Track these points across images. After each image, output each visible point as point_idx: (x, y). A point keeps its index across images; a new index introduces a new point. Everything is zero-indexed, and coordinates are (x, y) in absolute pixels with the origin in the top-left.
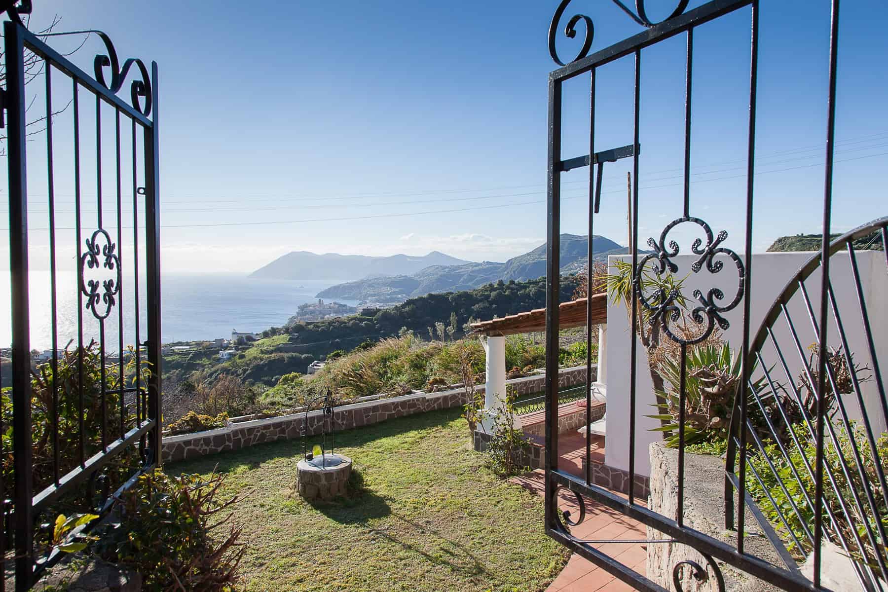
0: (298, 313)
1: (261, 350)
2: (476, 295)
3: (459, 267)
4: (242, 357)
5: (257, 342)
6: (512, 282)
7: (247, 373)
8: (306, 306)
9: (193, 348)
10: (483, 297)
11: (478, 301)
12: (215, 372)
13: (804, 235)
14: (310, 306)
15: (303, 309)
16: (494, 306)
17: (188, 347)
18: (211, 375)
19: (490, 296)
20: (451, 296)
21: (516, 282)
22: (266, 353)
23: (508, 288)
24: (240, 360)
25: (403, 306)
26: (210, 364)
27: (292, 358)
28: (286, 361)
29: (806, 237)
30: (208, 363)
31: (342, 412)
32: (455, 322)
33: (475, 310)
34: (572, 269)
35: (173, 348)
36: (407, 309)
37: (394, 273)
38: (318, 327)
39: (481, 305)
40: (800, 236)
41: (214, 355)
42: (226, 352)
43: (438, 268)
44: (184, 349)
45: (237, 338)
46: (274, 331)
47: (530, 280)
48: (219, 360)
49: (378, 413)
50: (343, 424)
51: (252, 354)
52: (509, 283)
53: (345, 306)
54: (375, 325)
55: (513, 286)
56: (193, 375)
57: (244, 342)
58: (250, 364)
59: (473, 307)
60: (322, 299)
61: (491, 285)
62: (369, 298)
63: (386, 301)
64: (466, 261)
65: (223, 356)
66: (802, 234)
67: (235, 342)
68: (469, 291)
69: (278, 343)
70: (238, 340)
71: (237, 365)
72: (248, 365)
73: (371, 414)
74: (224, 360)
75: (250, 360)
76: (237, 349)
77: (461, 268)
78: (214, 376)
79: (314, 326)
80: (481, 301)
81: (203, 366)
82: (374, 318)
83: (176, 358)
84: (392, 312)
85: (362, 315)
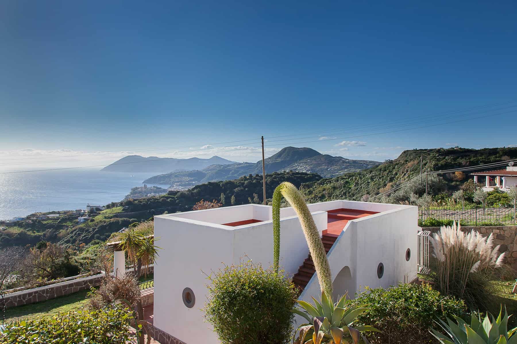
0: (131, 193)
1: (105, 216)
2: (236, 183)
3: (229, 166)
4: (92, 221)
5: (103, 212)
6: (257, 175)
7: (95, 230)
8: (137, 188)
9: (61, 215)
10: (240, 184)
11: (236, 186)
12: (75, 230)
13: (417, 149)
14: (139, 188)
15: (135, 191)
16: (246, 189)
17: (58, 215)
18: (72, 232)
19: (244, 183)
20: (221, 183)
21: (260, 175)
22: (107, 218)
23: (255, 178)
24: (92, 223)
25: (193, 189)
26: (72, 225)
27: (124, 221)
28: (120, 223)
29: (418, 150)
30: (70, 225)
31: (47, 289)
32: (224, 198)
33: (236, 191)
34: (294, 167)
35: (48, 216)
36: (195, 191)
37: (190, 169)
38: (141, 202)
39: (239, 188)
40: (415, 150)
41: (74, 220)
42: (83, 218)
43: (217, 166)
44: (55, 216)
45: (90, 209)
46: (113, 205)
47: (267, 174)
48: (77, 223)
49: (73, 288)
50: (47, 296)
51: (99, 219)
52: (255, 176)
53: (160, 188)
54: (176, 200)
55: (257, 177)
56: (60, 233)
57: (94, 211)
58: (97, 225)
59: (234, 190)
60: (146, 184)
61: (245, 177)
62: (175, 184)
63: (185, 185)
64: (234, 162)
65: (80, 220)
66: (416, 149)
67: (88, 212)
68: (232, 181)
69: (115, 212)
70: (90, 210)
71: (89, 226)
72: (96, 226)
73: (68, 288)
74: (81, 223)
75: (97, 222)
76: (89, 216)
77: (231, 166)
78: (74, 233)
79: (138, 201)
80: (239, 186)
81: (67, 227)
82: (175, 197)
83: (50, 222)
84: (186, 193)
85: (168, 195)
